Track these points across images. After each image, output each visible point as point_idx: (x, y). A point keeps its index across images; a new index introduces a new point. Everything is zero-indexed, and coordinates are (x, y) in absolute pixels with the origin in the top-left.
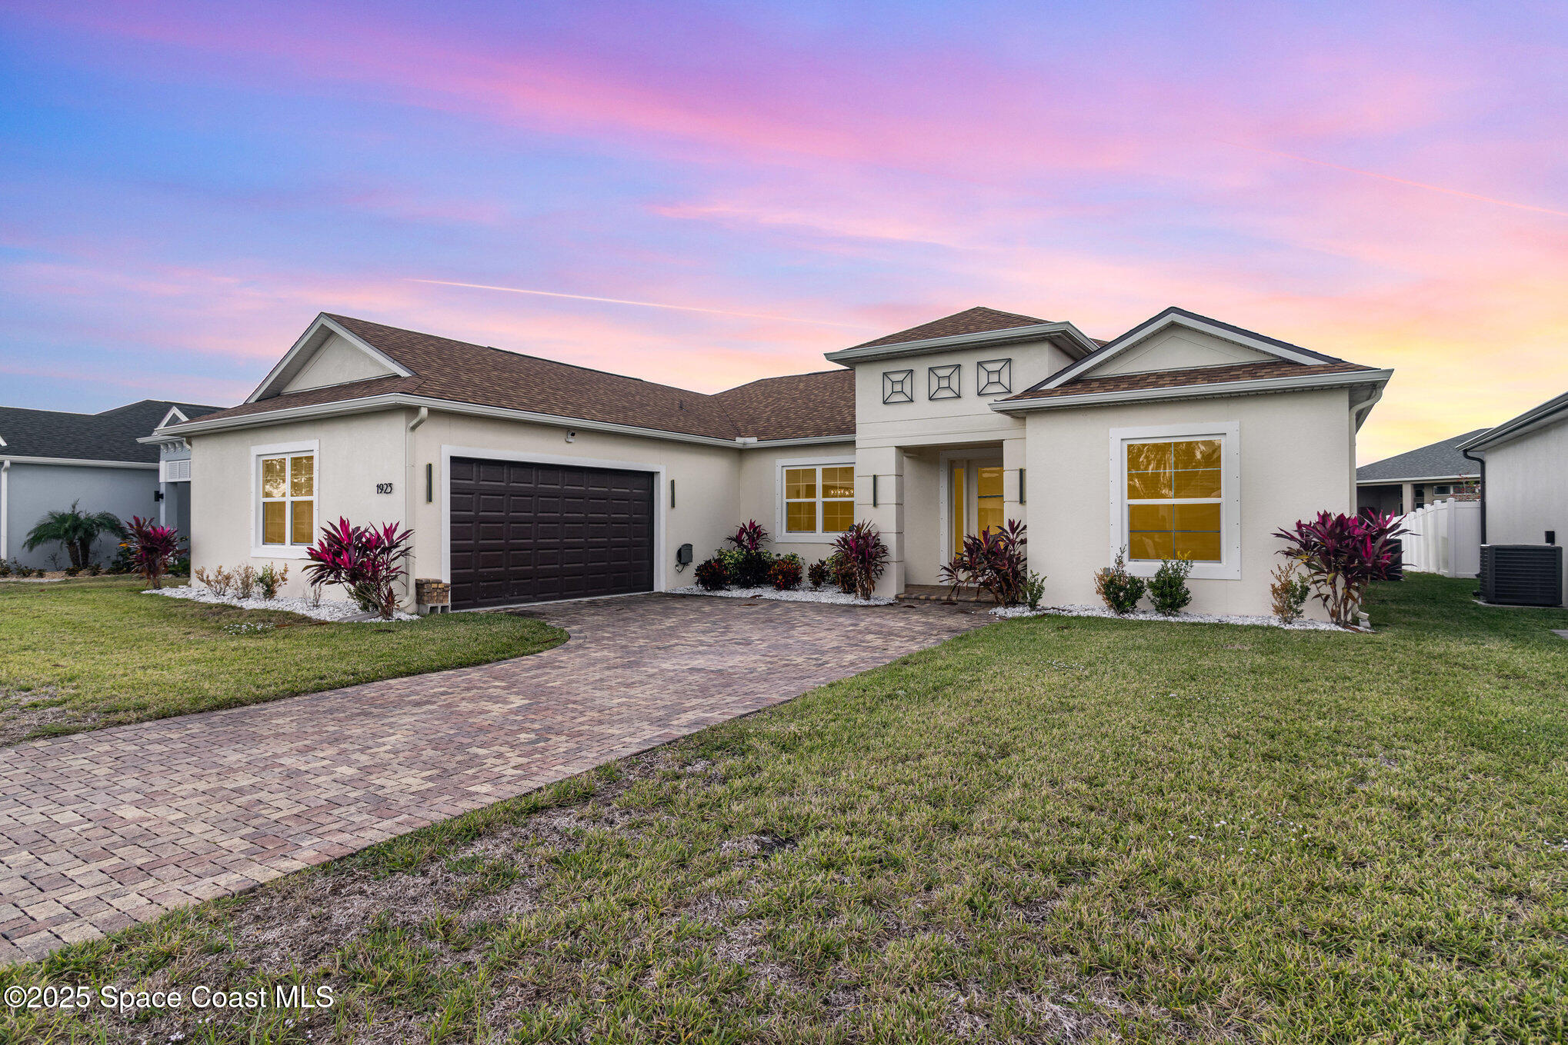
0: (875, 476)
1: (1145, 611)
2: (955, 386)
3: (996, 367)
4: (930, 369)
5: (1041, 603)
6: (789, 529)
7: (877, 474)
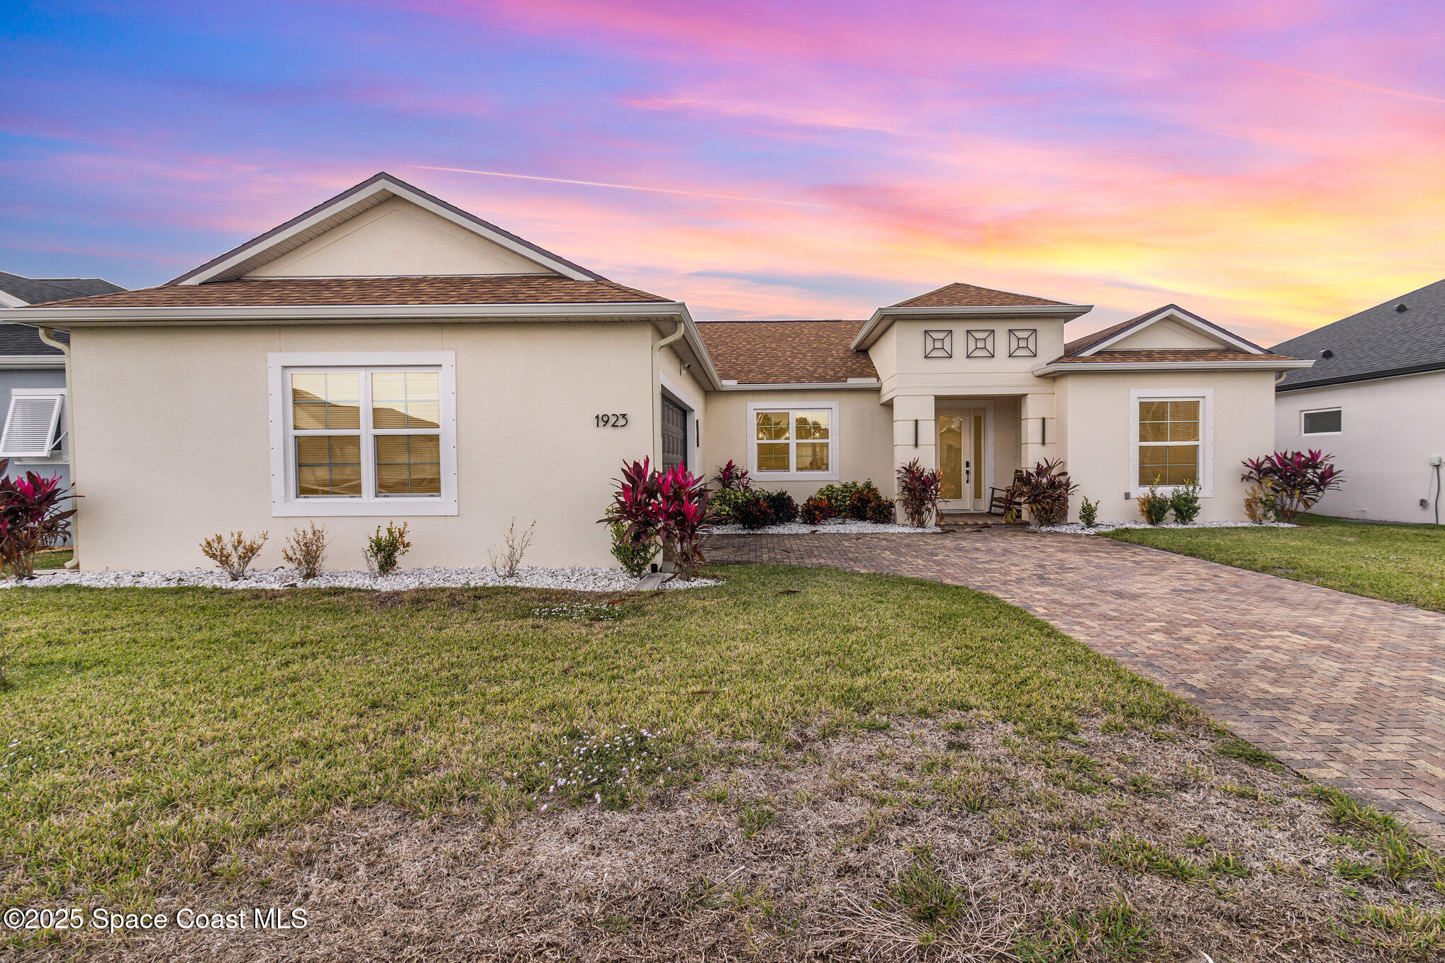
0: (917, 421)
1: (1170, 522)
2: (990, 347)
3: (1025, 334)
4: (968, 331)
5: (1097, 521)
6: (760, 468)
7: (919, 419)
